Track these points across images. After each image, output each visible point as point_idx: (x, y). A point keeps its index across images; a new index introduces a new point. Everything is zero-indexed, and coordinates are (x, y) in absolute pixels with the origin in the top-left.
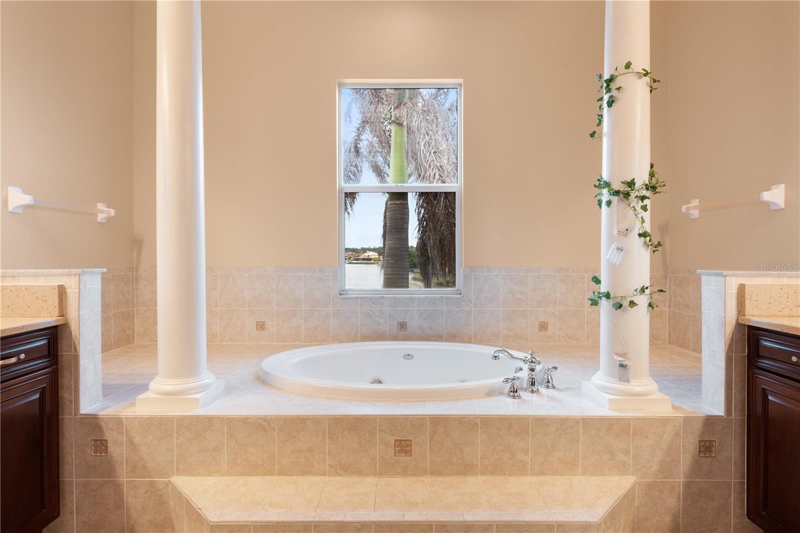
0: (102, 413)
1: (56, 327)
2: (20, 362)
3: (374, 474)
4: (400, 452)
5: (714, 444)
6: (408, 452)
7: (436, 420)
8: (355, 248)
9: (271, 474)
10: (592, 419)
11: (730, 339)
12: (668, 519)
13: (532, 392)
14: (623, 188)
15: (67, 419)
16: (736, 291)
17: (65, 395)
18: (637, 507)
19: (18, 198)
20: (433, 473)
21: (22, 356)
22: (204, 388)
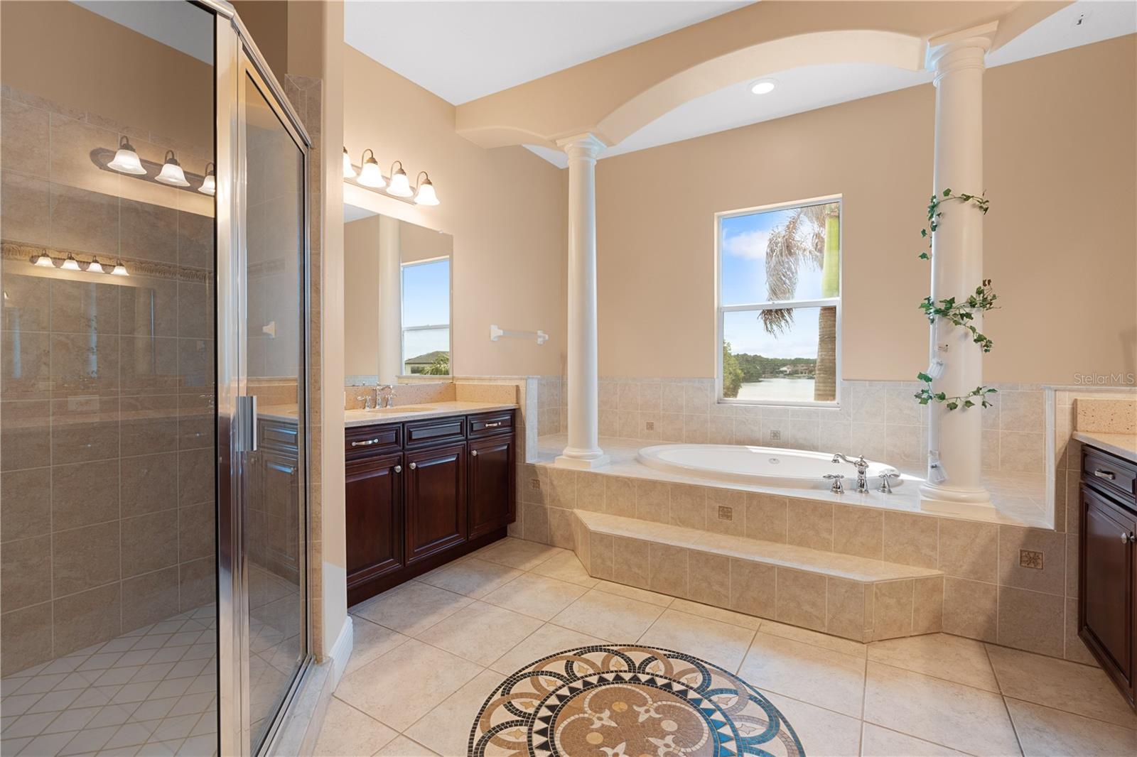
0: (537, 464)
1: (514, 409)
2: (498, 427)
3: (704, 530)
4: (722, 516)
5: (1040, 556)
6: (729, 517)
7: (752, 496)
8: (758, 355)
9: (633, 517)
10: (895, 513)
11: (1061, 454)
12: (981, 619)
13: (861, 492)
14: (943, 306)
15: (519, 464)
16: (1071, 406)
17: (518, 450)
18: (945, 600)
19: (496, 332)
20: (748, 536)
21: (500, 423)
22: (594, 457)
